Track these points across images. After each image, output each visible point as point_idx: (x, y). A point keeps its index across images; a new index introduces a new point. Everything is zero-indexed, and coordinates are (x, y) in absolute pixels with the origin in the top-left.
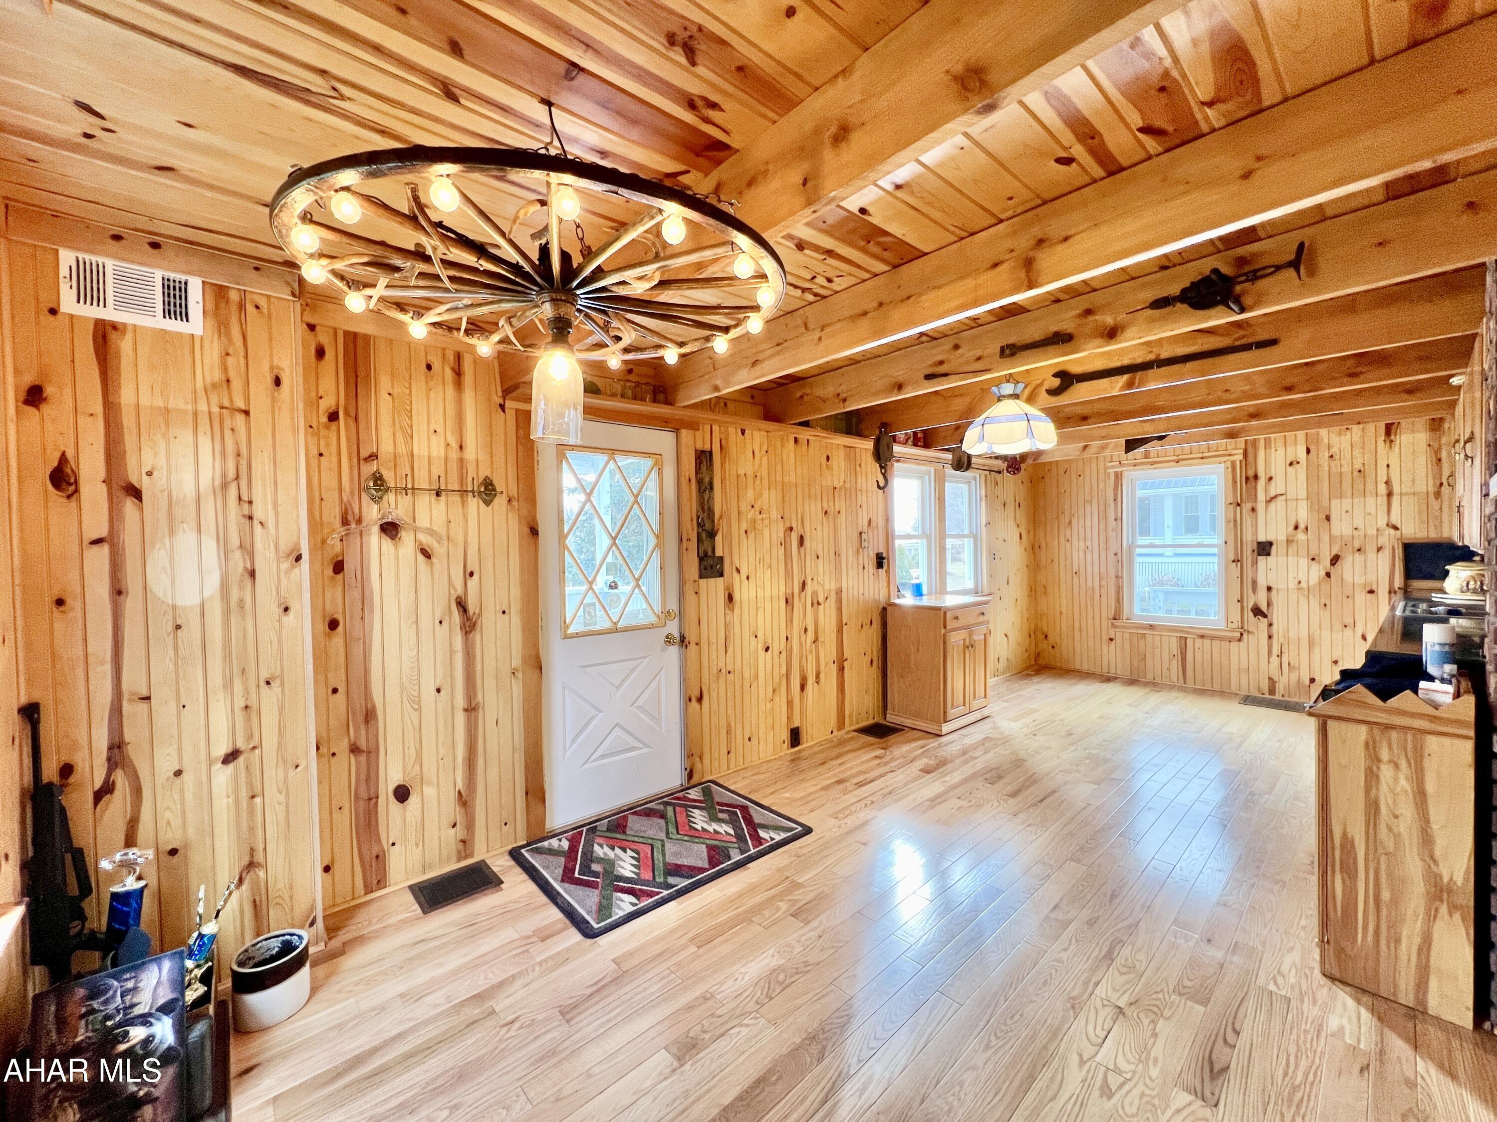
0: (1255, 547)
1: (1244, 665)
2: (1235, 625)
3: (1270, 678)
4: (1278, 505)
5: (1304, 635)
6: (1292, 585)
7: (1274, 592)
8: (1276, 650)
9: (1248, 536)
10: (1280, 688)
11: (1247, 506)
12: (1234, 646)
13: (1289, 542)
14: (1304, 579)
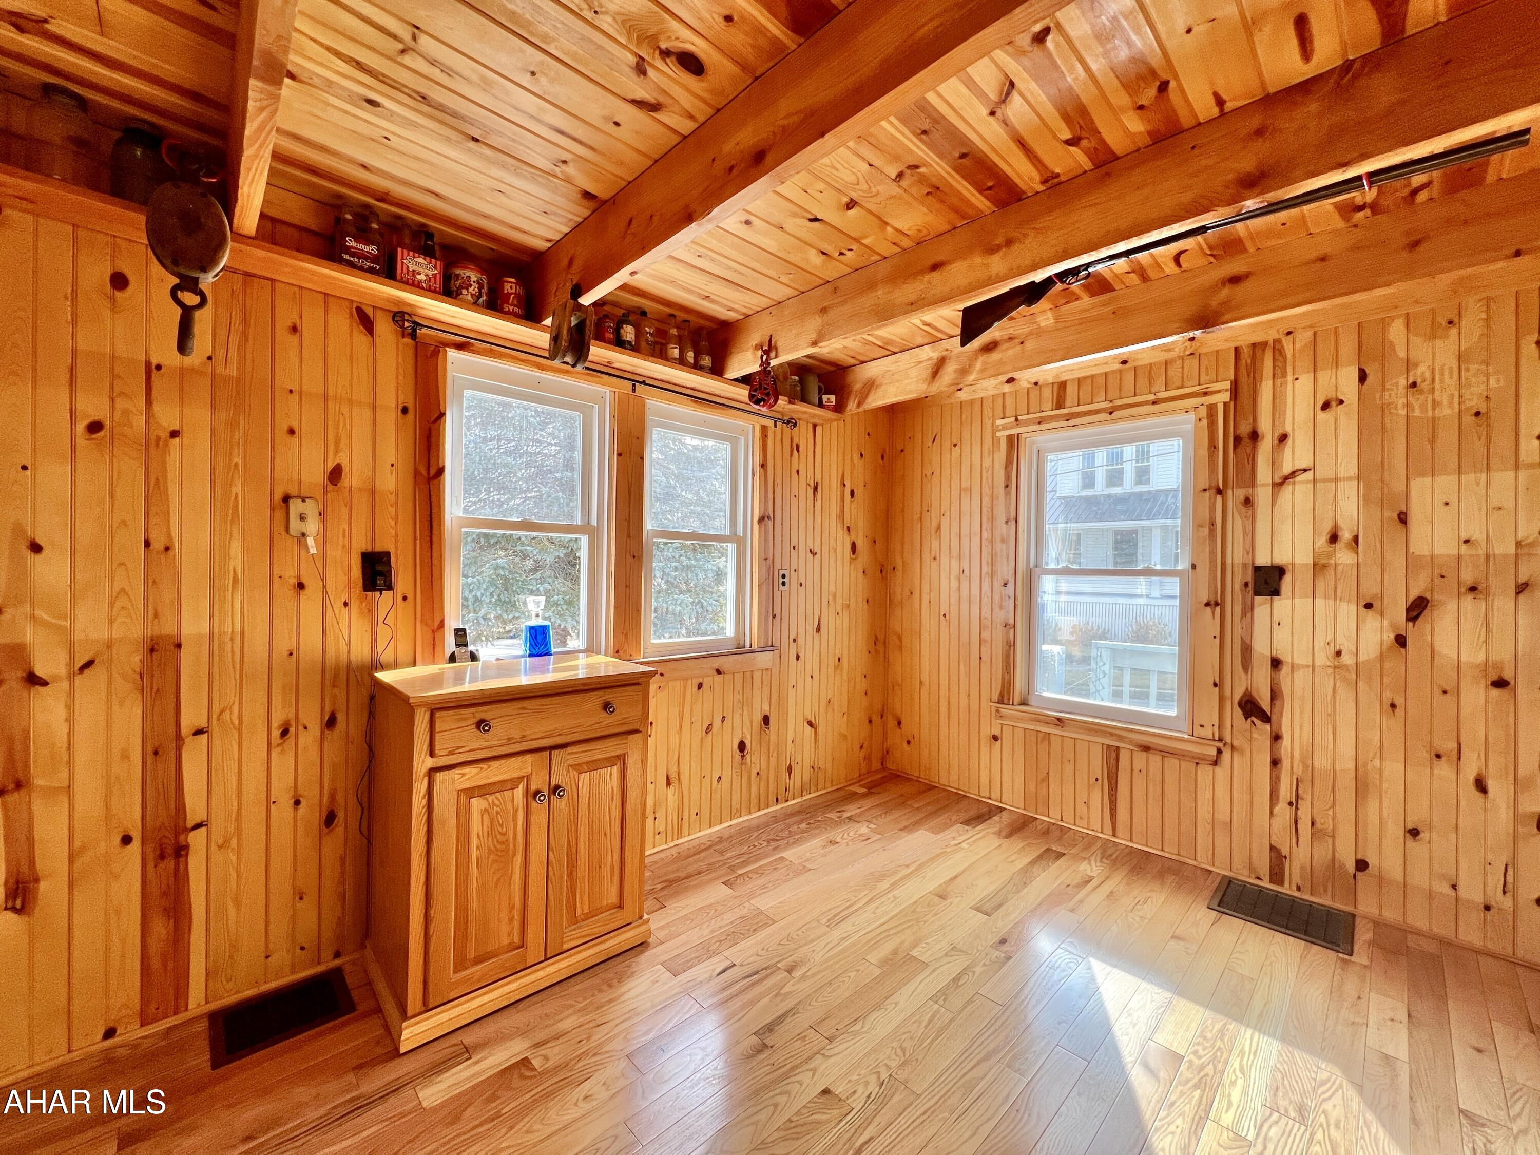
0: (1249, 577)
1: (1223, 815)
2: (1207, 732)
3: (1272, 848)
4: (1300, 490)
5: (1347, 764)
6: (1323, 658)
7: (1285, 670)
8: (1286, 790)
9: (1236, 555)
10: (1294, 871)
11: (1235, 495)
12: (1205, 771)
13: (1319, 568)
14: (1347, 646)
